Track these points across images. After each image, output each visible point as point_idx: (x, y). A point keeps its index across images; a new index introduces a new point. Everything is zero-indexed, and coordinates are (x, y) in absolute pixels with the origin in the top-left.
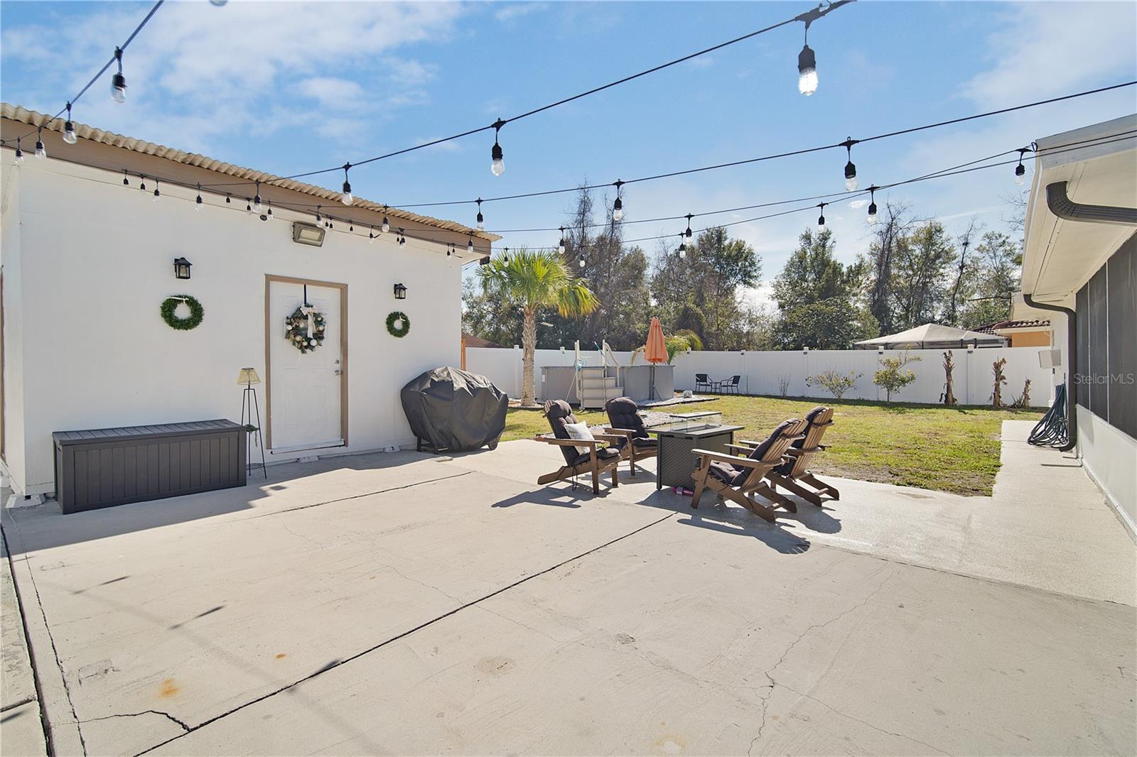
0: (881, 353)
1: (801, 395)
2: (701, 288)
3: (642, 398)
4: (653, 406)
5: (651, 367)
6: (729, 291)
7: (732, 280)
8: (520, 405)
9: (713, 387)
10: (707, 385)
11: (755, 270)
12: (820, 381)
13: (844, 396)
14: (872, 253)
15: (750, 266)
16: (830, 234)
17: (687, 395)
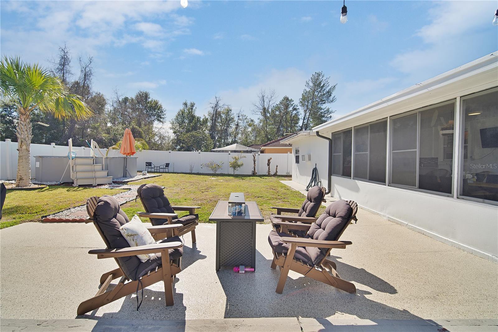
0: (229, 154)
1: (197, 172)
2: (139, 119)
3: (119, 176)
4: (129, 181)
5: (124, 158)
6: (151, 123)
7: (153, 118)
8: (14, 186)
9: (155, 169)
10: (151, 168)
11: (163, 115)
12: (208, 166)
13: (217, 172)
14: (209, 115)
15: (161, 112)
16: (194, 104)
17: (144, 173)
